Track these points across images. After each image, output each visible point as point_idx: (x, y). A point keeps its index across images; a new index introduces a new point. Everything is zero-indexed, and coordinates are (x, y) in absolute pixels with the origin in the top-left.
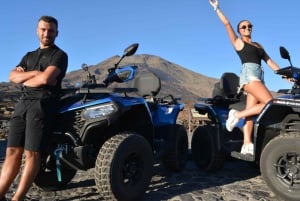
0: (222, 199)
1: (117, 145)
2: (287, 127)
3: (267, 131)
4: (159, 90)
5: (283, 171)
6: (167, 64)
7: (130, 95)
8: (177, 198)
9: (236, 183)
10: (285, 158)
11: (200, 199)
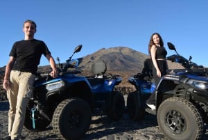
0: (132, 139)
1: (65, 105)
2: (178, 93)
3: (164, 96)
4: (106, 70)
5: (170, 122)
6: (134, 52)
7: (77, 75)
8: (105, 138)
9: (148, 128)
10: (170, 114)
11: (119, 138)
